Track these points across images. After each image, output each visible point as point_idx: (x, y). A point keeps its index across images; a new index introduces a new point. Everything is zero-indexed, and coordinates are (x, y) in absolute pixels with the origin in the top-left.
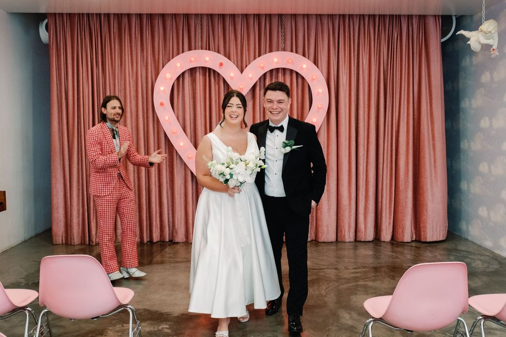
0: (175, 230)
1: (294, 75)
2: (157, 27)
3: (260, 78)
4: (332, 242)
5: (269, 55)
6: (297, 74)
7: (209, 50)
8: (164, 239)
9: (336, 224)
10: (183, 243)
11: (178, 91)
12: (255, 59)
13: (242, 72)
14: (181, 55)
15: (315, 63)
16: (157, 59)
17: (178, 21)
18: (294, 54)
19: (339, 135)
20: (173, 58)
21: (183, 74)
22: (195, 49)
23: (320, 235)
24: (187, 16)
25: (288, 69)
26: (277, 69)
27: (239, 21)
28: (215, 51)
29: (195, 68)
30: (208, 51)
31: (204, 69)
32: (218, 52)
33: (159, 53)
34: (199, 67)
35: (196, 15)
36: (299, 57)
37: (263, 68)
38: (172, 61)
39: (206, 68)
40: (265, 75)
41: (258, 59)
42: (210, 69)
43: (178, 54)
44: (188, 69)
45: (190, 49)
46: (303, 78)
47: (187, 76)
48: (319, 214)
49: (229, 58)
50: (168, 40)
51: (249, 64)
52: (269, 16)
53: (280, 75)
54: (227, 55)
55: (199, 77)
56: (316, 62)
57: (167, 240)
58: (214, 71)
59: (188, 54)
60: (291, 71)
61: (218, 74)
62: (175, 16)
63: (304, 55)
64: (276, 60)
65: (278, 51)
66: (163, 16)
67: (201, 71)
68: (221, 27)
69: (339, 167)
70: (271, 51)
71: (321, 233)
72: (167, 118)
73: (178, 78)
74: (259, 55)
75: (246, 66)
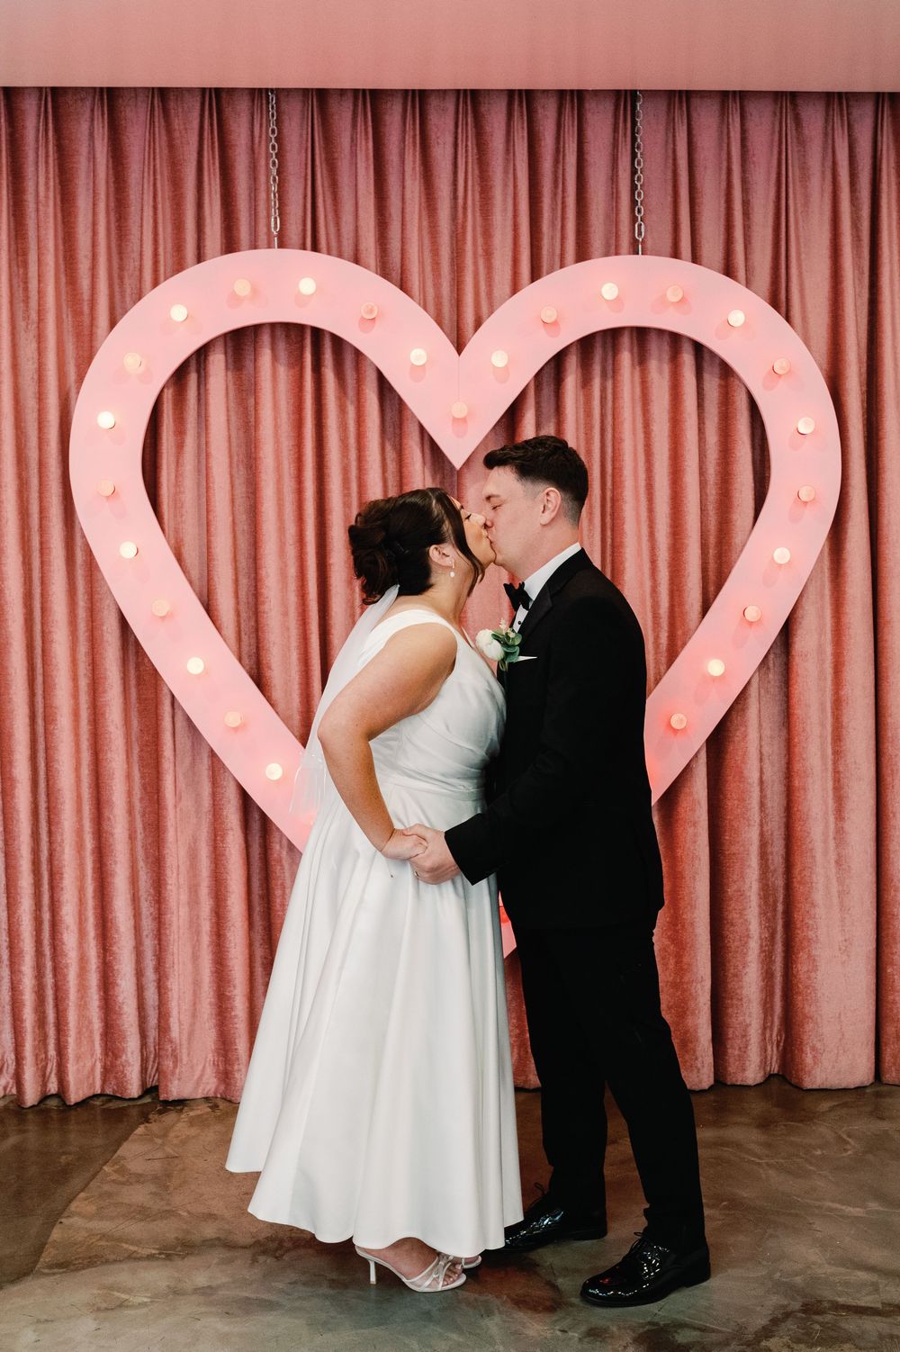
0: (169, 1047)
1: (688, 359)
2: (84, 150)
3: (538, 376)
4: (859, 1089)
5: (574, 271)
6: (699, 349)
7: (315, 248)
8: (121, 1084)
9: (872, 1008)
10: (207, 1099)
11: (180, 432)
12: (515, 289)
13: (460, 347)
14: (193, 272)
15: (774, 303)
16: (86, 295)
17: (177, 123)
18: (685, 265)
19: (881, 621)
20: (156, 283)
21: (202, 354)
22: (254, 246)
23: (809, 1059)
24: (216, 100)
25: (660, 332)
26: (613, 334)
27: (442, 123)
28: (340, 255)
29: (257, 329)
30: (309, 254)
31: (293, 333)
32: (357, 261)
33: (93, 268)
34: (273, 326)
35: (258, 95)
36: (708, 278)
37: (552, 327)
38: (152, 297)
39: (300, 328)
40: (558, 361)
41: (530, 291)
42: (317, 333)
43: (179, 267)
44: (225, 335)
45: (230, 246)
46: (726, 371)
47: (217, 361)
48: (802, 968)
49: (403, 286)
50: (134, 210)
51: (491, 312)
52: (574, 100)
53: (626, 358)
54: (396, 274)
55: (271, 371)
56: (779, 299)
57: (134, 1089)
58: (338, 342)
59: (219, 266)
60: (675, 339)
61: (358, 354)
62: (163, 97)
63: (729, 271)
64: (609, 291)
65: (617, 254)
66: (111, 98)
67: (282, 345)
68: (366, 148)
69: (885, 760)
70: (582, 255)
71: (814, 1049)
72: (128, 550)
73: (180, 376)
74: (535, 275)
75: (478, 324)
